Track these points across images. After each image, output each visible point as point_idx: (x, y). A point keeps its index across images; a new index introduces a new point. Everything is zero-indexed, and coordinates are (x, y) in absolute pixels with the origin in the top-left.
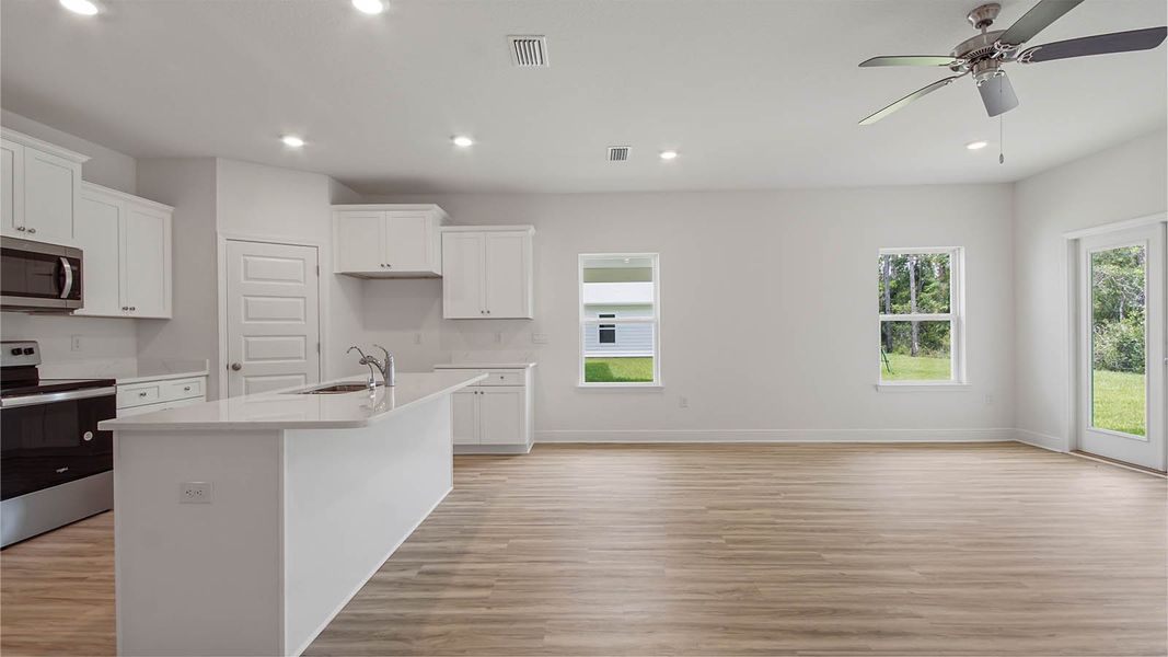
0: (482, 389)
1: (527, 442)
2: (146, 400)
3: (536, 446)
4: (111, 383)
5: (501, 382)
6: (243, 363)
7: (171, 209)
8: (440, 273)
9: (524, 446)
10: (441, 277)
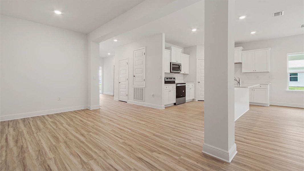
0: (255, 89)
1: (268, 103)
2: (189, 87)
3: (270, 105)
4: (185, 84)
5: (260, 88)
6: (200, 81)
7: (189, 55)
8: (241, 62)
9: (268, 104)
10: (242, 63)
